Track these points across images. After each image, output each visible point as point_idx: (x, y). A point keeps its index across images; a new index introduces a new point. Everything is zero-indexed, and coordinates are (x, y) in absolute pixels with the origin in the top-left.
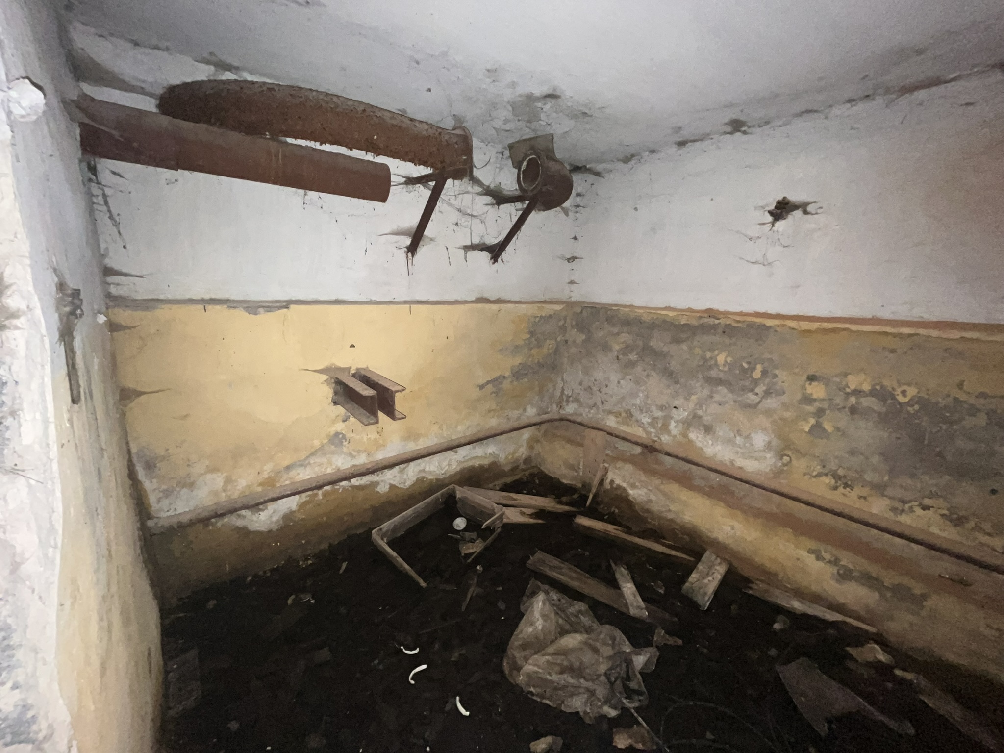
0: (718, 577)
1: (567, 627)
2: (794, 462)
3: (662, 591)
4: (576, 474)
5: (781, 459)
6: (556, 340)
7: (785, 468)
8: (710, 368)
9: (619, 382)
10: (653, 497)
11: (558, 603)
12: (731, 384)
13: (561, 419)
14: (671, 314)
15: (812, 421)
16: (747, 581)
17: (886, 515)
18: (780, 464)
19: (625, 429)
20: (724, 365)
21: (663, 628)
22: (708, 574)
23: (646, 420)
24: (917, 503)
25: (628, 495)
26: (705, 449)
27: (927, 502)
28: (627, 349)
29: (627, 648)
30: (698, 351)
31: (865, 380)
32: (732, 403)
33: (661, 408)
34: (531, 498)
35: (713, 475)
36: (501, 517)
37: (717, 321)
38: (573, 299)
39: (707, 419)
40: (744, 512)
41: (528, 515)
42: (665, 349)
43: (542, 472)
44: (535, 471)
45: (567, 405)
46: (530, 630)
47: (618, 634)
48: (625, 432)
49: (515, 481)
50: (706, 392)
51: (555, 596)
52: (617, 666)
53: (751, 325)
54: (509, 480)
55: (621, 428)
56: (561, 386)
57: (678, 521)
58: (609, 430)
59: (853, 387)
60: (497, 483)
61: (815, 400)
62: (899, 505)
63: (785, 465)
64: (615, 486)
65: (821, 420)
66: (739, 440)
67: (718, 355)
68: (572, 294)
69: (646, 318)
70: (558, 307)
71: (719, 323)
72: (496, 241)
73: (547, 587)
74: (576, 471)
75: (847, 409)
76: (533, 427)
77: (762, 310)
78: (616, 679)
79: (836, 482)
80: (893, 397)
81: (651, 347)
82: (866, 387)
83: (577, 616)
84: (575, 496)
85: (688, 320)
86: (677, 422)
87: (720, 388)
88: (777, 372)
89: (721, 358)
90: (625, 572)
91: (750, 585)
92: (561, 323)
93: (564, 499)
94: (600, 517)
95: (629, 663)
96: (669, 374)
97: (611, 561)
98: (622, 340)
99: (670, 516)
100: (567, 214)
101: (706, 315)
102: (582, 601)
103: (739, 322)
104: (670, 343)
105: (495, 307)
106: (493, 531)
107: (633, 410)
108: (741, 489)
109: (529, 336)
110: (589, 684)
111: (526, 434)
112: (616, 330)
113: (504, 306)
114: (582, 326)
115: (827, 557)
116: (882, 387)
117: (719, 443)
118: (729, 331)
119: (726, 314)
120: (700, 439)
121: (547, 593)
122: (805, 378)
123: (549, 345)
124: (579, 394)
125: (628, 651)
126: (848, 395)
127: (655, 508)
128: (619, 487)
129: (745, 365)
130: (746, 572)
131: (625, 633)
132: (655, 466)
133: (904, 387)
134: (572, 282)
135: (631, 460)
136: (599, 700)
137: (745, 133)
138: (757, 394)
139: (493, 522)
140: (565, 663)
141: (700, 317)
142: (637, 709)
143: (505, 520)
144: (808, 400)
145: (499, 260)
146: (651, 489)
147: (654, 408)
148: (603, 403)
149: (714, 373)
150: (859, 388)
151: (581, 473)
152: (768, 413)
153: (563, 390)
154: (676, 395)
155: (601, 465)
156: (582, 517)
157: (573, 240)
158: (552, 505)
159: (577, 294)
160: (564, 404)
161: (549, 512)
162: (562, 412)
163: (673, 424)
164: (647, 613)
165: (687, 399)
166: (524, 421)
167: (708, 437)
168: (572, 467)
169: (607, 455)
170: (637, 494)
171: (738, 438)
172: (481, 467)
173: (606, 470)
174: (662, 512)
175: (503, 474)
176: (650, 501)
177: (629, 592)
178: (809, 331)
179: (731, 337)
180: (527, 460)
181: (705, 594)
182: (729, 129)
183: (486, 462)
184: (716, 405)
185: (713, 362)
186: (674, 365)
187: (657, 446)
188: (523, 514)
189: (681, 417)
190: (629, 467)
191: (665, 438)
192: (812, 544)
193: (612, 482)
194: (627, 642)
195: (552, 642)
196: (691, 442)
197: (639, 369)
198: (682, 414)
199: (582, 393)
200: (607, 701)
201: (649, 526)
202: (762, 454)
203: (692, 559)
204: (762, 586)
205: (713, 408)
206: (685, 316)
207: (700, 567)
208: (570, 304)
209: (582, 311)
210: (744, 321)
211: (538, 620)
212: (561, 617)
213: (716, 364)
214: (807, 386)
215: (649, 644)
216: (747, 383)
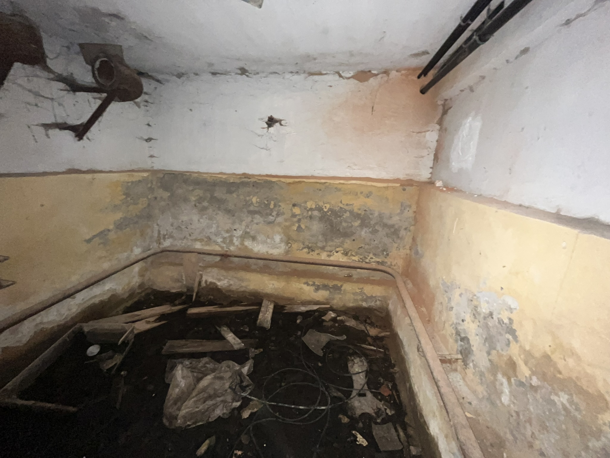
0: (271, 311)
1: (200, 375)
2: (293, 246)
3: (247, 330)
4: (181, 284)
5: (287, 245)
6: (148, 198)
7: (290, 249)
8: (250, 205)
9: (199, 220)
10: (231, 282)
11: (191, 365)
12: (261, 213)
13: (162, 252)
14: (224, 177)
15: (297, 225)
16: (283, 307)
17: (326, 259)
18: (287, 248)
19: (207, 248)
20: (256, 203)
21: (253, 348)
22: (267, 311)
23: (219, 240)
24: (334, 251)
25: (217, 286)
26: (254, 249)
27: (337, 249)
28: (200, 200)
29: (237, 367)
30: (242, 197)
31: (313, 203)
32: (263, 223)
33: (227, 231)
34: (151, 310)
35: (259, 261)
36: (132, 331)
37: (250, 180)
38: (155, 168)
39: (252, 233)
40: (277, 275)
41: (153, 322)
42: (224, 197)
43: (155, 290)
44: (149, 291)
45: (165, 241)
46: (177, 390)
47: (231, 363)
48: (207, 250)
49: (136, 303)
50: (250, 219)
51: (187, 362)
52: (235, 379)
53: (266, 182)
54: (129, 304)
55: (205, 248)
56: (157, 229)
57: (247, 291)
58: (198, 251)
59: (309, 207)
60: (118, 309)
61: (296, 215)
62: (329, 253)
63: (290, 247)
64: (208, 283)
65: (300, 224)
66: (269, 240)
67: (252, 198)
68: (153, 165)
69: (210, 180)
70: (145, 175)
71: (251, 181)
72: (79, 123)
73: (180, 360)
74: (181, 282)
75: (308, 217)
76: (141, 262)
77: (269, 174)
78: (236, 386)
79: (309, 250)
80: (323, 209)
81: (215, 197)
82: (314, 207)
83: (205, 367)
84: (183, 298)
85: (234, 180)
86: (237, 237)
87: (256, 216)
88: (280, 204)
89: (254, 200)
90: (225, 329)
91: (285, 308)
92: (149, 185)
93: (177, 302)
94: (203, 305)
95: (240, 374)
96: (228, 211)
97: (216, 326)
98: (196, 194)
99: (242, 289)
100: (139, 107)
101: (243, 177)
102: (206, 357)
103: (259, 180)
104: (226, 193)
105: (89, 176)
106: (128, 343)
107: (211, 237)
108: (273, 264)
109: (124, 197)
110: (221, 399)
111: (136, 268)
112: (191, 188)
113: (96, 175)
114: (165, 187)
115: (311, 283)
116: (319, 206)
117: (260, 244)
118: (255, 185)
119: (253, 176)
120: (250, 244)
121: (182, 363)
122: (291, 206)
123: (143, 203)
124: (172, 232)
125: (238, 368)
126: (308, 211)
127: (234, 288)
128: (211, 283)
129: (266, 203)
130: (281, 303)
131: (234, 361)
132: (230, 265)
133: (326, 205)
134: (152, 156)
135: (215, 265)
136: (230, 402)
137: (247, 76)
138: (273, 216)
139: (127, 337)
140: (206, 395)
141: (240, 178)
142: (250, 394)
143: (136, 332)
144: (294, 216)
145: (85, 138)
146: (230, 278)
147: (223, 232)
148: (190, 235)
149: (252, 208)
150: (311, 207)
151: (185, 283)
152: (279, 224)
153: (159, 231)
154: (234, 223)
155: (198, 273)
156: (191, 308)
157: (147, 126)
158: (169, 309)
159: (158, 165)
160: (162, 241)
161: (168, 314)
162: (161, 246)
163: (235, 239)
164: (243, 344)
165: (240, 224)
166: (133, 258)
167: (254, 242)
168: (177, 281)
169: (200, 266)
170: (222, 284)
171: (268, 240)
172: (102, 302)
173: (201, 276)
174: (238, 289)
175: (123, 301)
176: (231, 285)
177: (231, 338)
178: (290, 183)
179: (257, 188)
180: (141, 286)
181: (267, 321)
182: (239, 72)
183: (105, 297)
184: (255, 225)
185: (250, 202)
186: (231, 206)
187: (228, 253)
188: (148, 322)
189: (239, 235)
190: (215, 270)
191: (232, 248)
192: (304, 280)
193: (206, 281)
194: (236, 364)
195: (193, 389)
196: (246, 246)
197: (210, 211)
198: (239, 233)
199: (174, 231)
200: (234, 400)
201: (232, 299)
202: (279, 245)
203: (257, 307)
204: (289, 306)
205: (255, 227)
206: (232, 178)
207: (263, 309)
208: (154, 172)
209: (164, 176)
210: (262, 179)
211: (181, 381)
212: (195, 372)
213: (252, 203)
214: (293, 209)
215: (247, 359)
216: (268, 211)
